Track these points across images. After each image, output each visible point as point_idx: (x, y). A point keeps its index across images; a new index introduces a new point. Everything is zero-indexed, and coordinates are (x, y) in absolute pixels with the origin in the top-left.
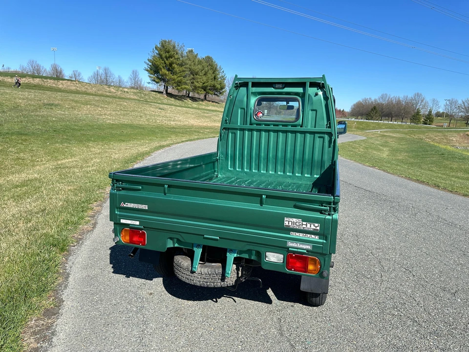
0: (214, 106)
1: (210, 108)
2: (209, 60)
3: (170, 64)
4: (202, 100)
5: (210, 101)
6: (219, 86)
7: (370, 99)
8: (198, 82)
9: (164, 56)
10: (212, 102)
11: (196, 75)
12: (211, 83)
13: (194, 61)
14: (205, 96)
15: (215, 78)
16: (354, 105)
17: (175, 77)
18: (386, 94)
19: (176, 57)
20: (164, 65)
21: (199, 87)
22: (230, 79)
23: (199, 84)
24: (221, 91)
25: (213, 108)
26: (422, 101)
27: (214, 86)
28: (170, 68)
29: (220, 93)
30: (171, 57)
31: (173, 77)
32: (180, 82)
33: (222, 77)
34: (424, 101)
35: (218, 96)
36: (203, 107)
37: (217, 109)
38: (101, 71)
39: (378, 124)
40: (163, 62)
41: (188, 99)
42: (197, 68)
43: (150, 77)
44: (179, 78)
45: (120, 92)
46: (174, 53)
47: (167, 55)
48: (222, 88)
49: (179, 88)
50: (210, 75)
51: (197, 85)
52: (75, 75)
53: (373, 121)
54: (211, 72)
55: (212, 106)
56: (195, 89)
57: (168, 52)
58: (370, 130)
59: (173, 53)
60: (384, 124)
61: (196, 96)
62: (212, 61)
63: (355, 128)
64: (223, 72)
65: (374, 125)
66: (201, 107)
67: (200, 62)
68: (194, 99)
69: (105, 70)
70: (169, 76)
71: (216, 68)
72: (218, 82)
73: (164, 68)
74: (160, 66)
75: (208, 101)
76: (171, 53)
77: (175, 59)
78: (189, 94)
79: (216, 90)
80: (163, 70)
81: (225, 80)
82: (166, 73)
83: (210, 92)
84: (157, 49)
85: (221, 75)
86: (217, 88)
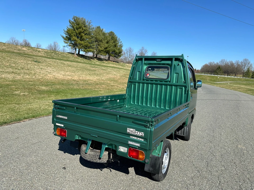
0: (113, 64)
1: (110, 65)
2: (112, 34)
3: (79, 33)
4: (106, 60)
5: (112, 61)
6: (117, 51)
7: (214, 62)
8: (101, 47)
9: (75, 27)
10: (114, 61)
11: (100, 42)
12: (112, 48)
13: (99, 33)
14: (109, 57)
15: (115, 46)
16: (203, 66)
17: (82, 42)
18: (224, 60)
20: (75, 34)
21: (102, 50)
22: (128, 49)
23: (102, 48)
24: (120, 55)
25: (112, 65)
26: (249, 64)
27: (114, 51)
28: (80, 36)
29: (119, 56)
30: (80, 28)
31: (81, 42)
32: (86, 46)
33: (121, 45)
34: (250, 64)
35: (117, 57)
36: (104, 64)
37: (115, 66)
38: (52, 44)
39: (224, 78)
40: (74, 31)
41: (96, 60)
42: (101, 37)
43: (65, 42)
44: (86, 44)
47: (78, 27)
48: (120, 53)
49: (86, 50)
50: (111, 43)
51: (101, 49)
52: (38, 46)
53: (220, 76)
54: (112, 41)
55: (112, 64)
56: (100, 52)
57: (78, 25)
58: (219, 81)
59: (81, 25)
60: (228, 78)
61: (102, 57)
62: (114, 35)
63: (209, 80)
64: (121, 42)
65: (222, 78)
66: (102, 64)
67: (104, 34)
68: (100, 59)
70: (79, 41)
71: (116, 39)
72: (117, 49)
73: (75, 36)
74: (72, 34)
75: (110, 61)
76: (80, 25)
77: (83, 29)
78: (97, 55)
79: (116, 54)
80: (74, 37)
81: (122, 47)
82: (76, 39)
83: (112, 55)
84: (70, 23)
85: (119, 44)
86: (116, 52)
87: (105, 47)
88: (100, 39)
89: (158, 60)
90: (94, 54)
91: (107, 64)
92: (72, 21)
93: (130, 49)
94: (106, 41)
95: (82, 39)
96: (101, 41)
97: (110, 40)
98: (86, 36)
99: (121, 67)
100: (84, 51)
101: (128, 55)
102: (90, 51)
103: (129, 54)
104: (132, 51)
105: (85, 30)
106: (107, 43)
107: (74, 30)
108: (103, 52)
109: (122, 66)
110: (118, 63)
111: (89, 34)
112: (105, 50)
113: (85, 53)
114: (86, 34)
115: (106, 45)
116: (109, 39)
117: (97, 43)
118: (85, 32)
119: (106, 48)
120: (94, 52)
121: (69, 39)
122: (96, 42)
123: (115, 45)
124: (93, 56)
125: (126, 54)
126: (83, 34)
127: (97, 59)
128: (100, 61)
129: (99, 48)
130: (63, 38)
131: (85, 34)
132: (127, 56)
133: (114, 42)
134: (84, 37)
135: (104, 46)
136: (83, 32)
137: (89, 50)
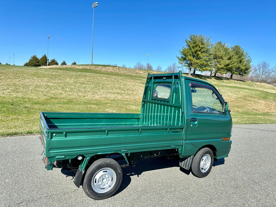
0: (236, 83)
2: (236, 48)
3: (195, 52)
4: (228, 79)
5: (235, 80)
6: (244, 68)
8: (221, 64)
9: (191, 46)
10: (237, 80)
11: (219, 59)
12: (235, 65)
13: (219, 49)
14: (232, 76)
17: (198, 61)
19: (201, 46)
20: (191, 53)
21: (222, 68)
22: (261, 64)
23: (222, 66)
24: (246, 72)
25: (234, 85)
27: (239, 68)
28: (196, 55)
29: (245, 73)
30: (196, 46)
31: (196, 61)
32: (202, 65)
33: (248, 60)
35: (242, 75)
36: (224, 84)
37: (238, 85)
40: (190, 51)
41: (213, 79)
42: (219, 54)
43: (179, 62)
44: (202, 62)
46: (199, 44)
47: (194, 45)
48: (247, 69)
49: (201, 69)
50: (235, 59)
51: (220, 67)
52: (158, 69)
54: (237, 56)
56: (218, 70)
57: (195, 43)
62: (239, 49)
64: (249, 56)
66: (221, 84)
67: (226, 50)
68: (219, 78)
69: (174, 64)
70: (194, 60)
71: (242, 54)
72: (243, 65)
73: (190, 55)
74: (187, 54)
75: (233, 79)
76: (196, 43)
77: (199, 48)
78: (215, 74)
79: (241, 71)
80: (189, 57)
81: (250, 62)
82: (191, 59)
83: (235, 72)
84: (186, 42)
85: (247, 59)
86: (242, 69)
87: (225, 64)
88: (220, 56)
89: (164, 78)
90: (211, 73)
91: (227, 83)
92: (188, 41)
93: (265, 63)
94: (228, 57)
95: (198, 58)
96: (221, 58)
97: (233, 56)
98: (203, 54)
99: (247, 87)
100: (200, 70)
101: (261, 72)
102: (207, 70)
103: (262, 70)
104: (267, 67)
105: (202, 48)
106: (229, 59)
107: (190, 49)
108: (223, 70)
109: (249, 85)
110: (243, 82)
111: (207, 51)
112: (226, 67)
113: (200, 72)
114: (204, 51)
115: (228, 62)
116: (231, 54)
117: (216, 60)
118: (202, 50)
119: (228, 65)
120: (212, 71)
121: (185, 59)
122: (214, 59)
123: (240, 61)
124: (211, 74)
125: (258, 70)
126: (200, 53)
127: (215, 79)
128: (218, 81)
129: (218, 65)
130: (178, 58)
131: (202, 53)
132: (259, 73)
133: (239, 57)
134: (201, 56)
135: (224, 62)
136: (199, 51)
137: (205, 68)
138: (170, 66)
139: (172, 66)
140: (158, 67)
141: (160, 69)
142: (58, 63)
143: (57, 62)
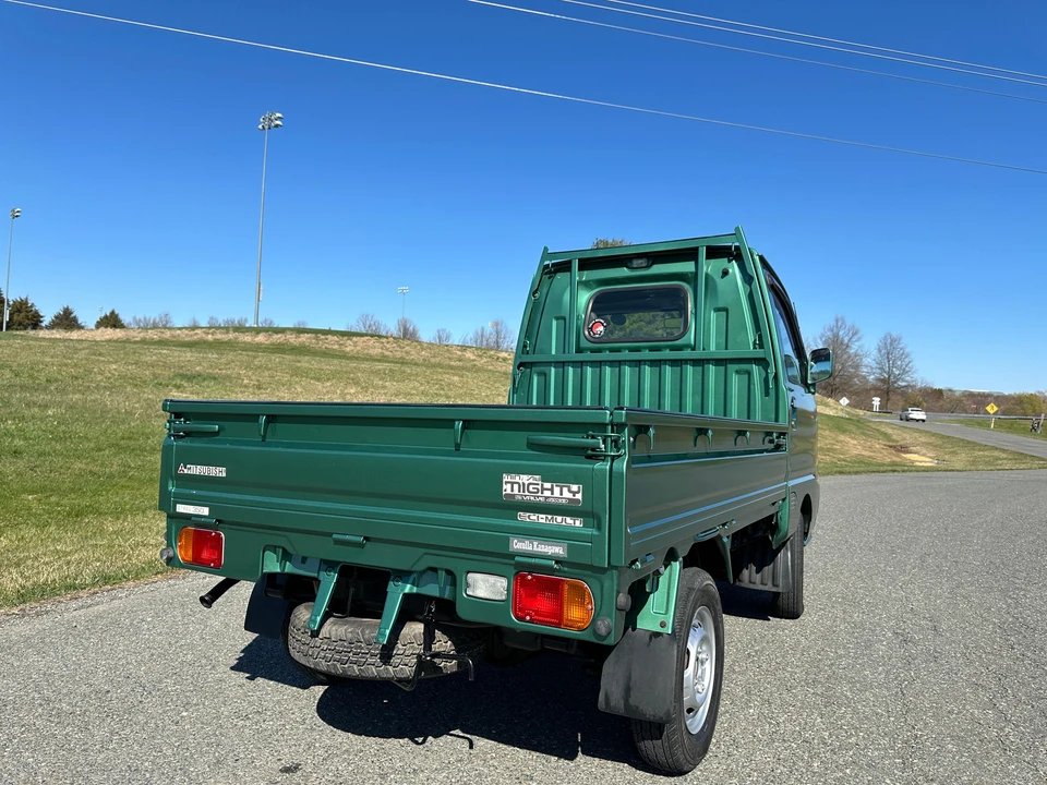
45: (485, 360)
52: (440, 338)
69: (496, 324)
138: (483, 328)
139: (489, 328)
140: (438, 331)
141: (448, 337)
142: (41, 314)
143: (36, 312)
